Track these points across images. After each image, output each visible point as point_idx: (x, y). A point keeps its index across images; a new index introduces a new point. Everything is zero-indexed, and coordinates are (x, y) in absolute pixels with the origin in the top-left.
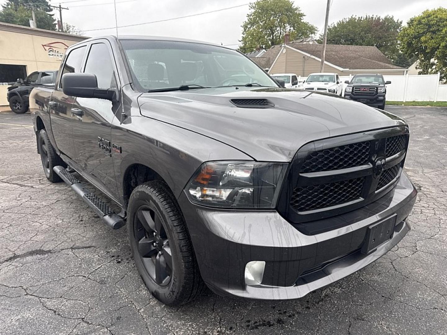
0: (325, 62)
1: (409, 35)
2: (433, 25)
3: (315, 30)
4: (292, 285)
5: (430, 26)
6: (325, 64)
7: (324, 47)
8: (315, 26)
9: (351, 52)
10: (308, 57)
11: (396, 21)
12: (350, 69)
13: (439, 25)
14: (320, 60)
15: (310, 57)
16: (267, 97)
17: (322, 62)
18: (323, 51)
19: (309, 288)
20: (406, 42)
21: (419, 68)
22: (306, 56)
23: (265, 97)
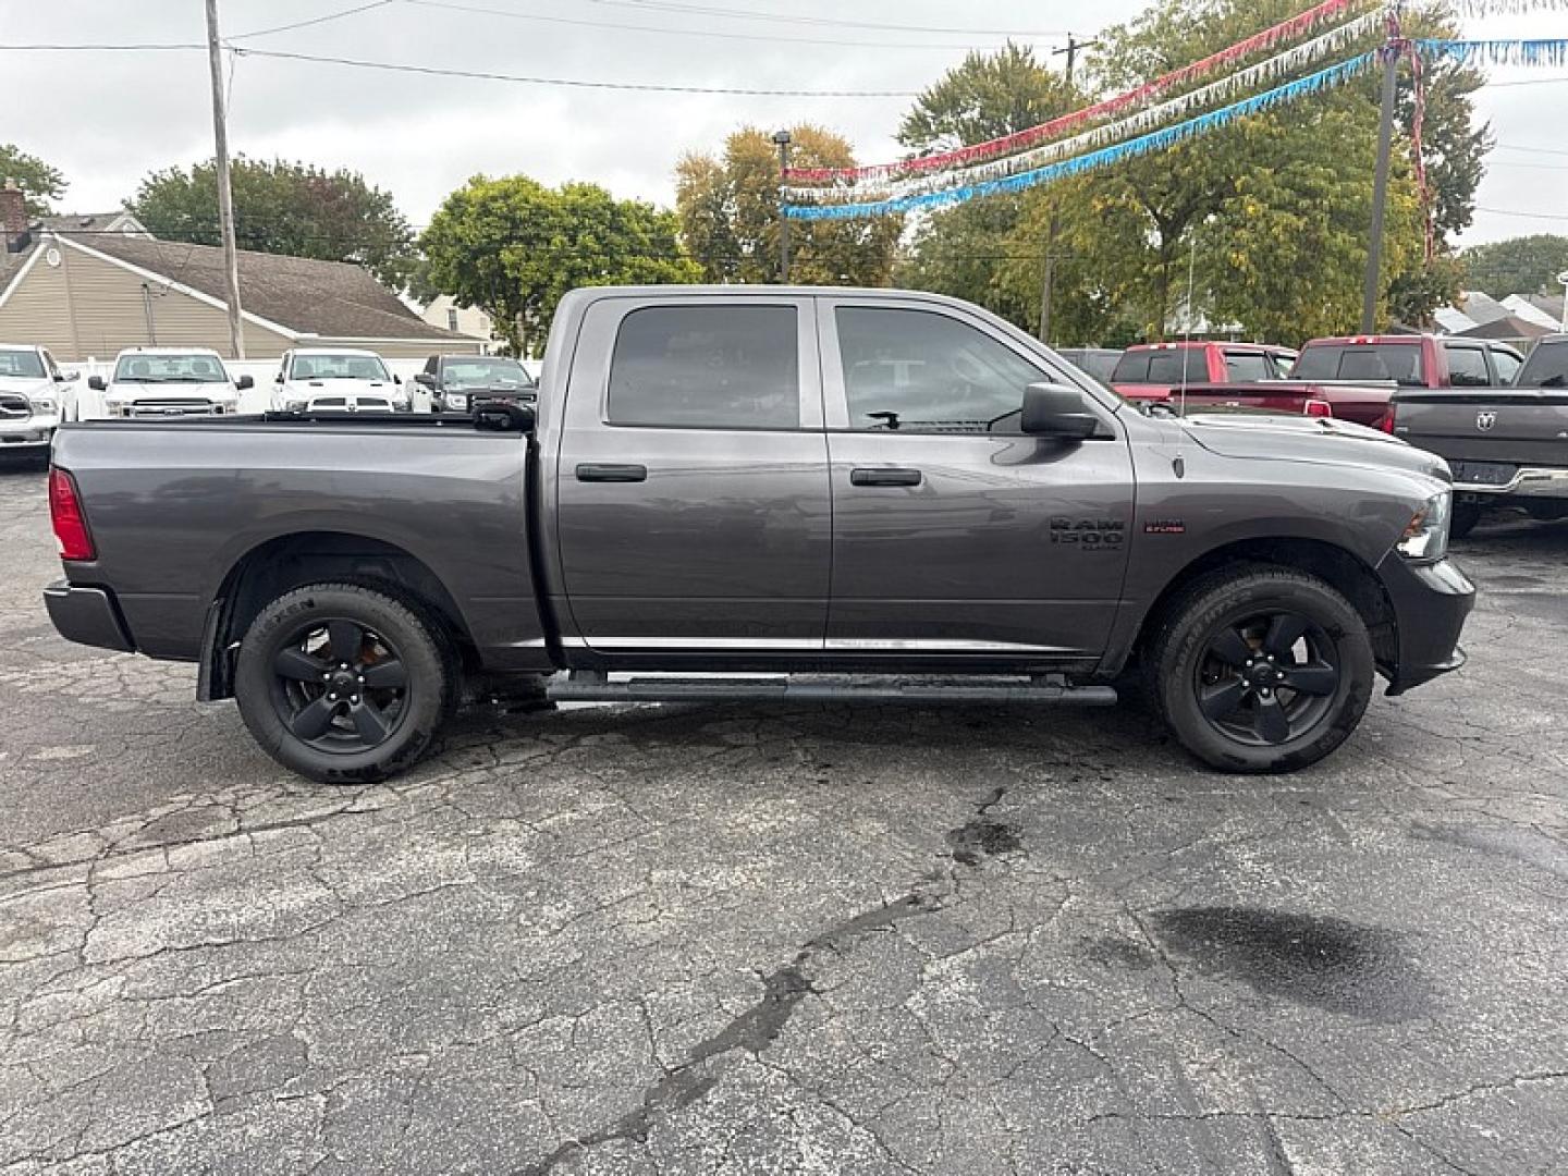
0: (244, 314)
1: (460, 240)
2: (523, 221)
3: (52, 180)
5: (515, 224)
6: (244, 320)
7: (228, 256)
8: (48, 161)
9: (295, 278)
10: (162, 286)
11: (371, 189)
12: (321, 334)
13: (537, 224)
14: (224, 306)
15: (169, 288)
17: (233, 312)
18: (229, 269)
20: (455, 260)
21: (499, 339)
22: (152, 281)
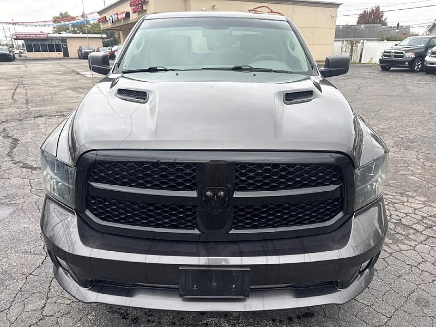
4: (85, 287)
16: (146, 90)
19: (97, 298)
23: (145, 90)
